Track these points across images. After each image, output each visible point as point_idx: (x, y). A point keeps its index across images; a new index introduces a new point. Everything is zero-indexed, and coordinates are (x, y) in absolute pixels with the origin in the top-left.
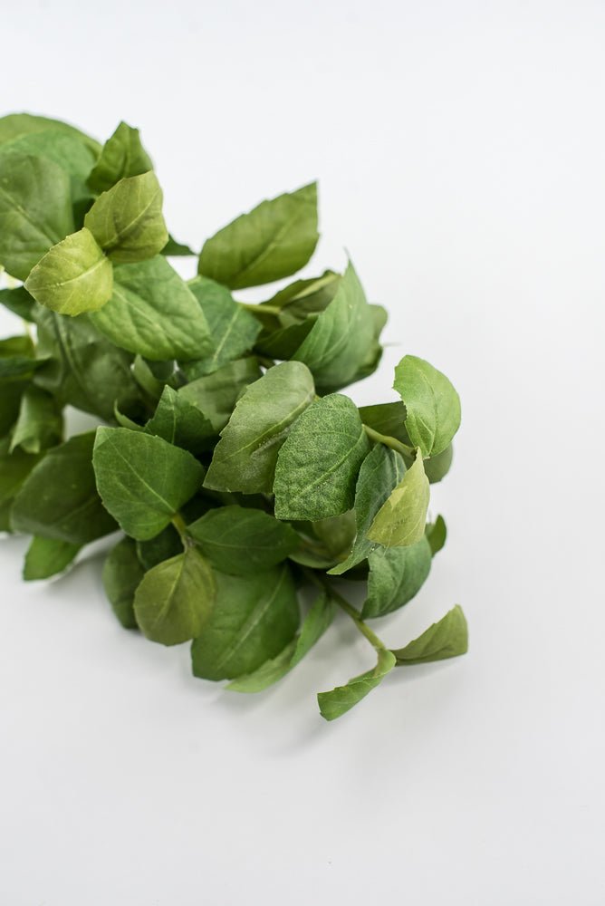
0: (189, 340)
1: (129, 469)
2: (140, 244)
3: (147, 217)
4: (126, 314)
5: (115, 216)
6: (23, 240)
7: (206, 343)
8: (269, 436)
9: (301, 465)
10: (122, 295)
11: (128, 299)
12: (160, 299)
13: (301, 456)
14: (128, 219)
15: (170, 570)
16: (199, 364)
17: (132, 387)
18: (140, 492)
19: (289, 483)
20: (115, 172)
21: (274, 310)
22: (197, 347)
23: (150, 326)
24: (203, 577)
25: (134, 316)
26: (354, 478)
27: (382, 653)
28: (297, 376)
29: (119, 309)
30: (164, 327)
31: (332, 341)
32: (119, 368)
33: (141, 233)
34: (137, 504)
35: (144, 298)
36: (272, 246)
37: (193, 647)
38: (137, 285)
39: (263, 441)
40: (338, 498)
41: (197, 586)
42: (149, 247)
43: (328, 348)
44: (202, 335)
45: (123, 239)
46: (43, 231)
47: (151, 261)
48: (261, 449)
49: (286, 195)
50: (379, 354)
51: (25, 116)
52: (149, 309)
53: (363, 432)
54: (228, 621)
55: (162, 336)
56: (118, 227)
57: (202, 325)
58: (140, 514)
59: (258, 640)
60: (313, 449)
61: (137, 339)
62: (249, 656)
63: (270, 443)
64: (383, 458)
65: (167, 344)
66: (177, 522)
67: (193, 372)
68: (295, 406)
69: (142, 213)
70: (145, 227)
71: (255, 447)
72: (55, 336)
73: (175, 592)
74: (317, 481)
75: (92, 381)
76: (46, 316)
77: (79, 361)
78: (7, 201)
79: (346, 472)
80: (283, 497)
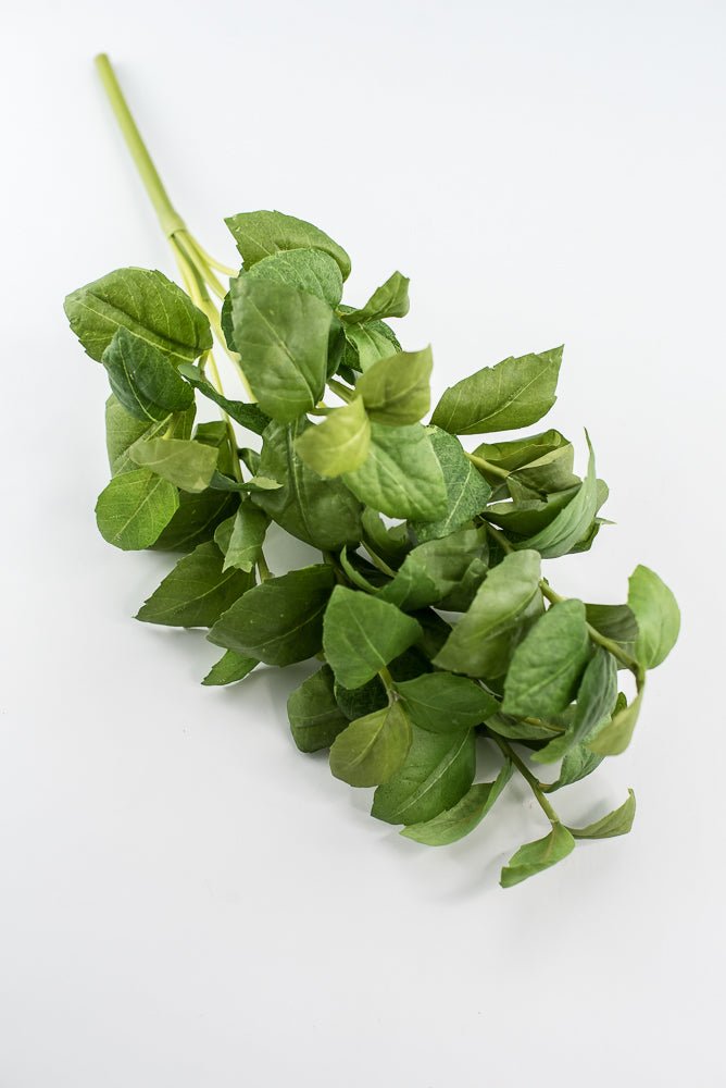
0: (427, 503)
1: (359, 630)
2: (405, 411)
3: (417, 389)
4: (374, 471)
5: (388, 383)
6: (282, 378)
7: (442, 508)
8: (502, 624)
9: (533, 666)
10: (374, 451)
11: (378, 456)
12: (407, 460)
13: (535, 658)
14: (399, 389)
15: (374, 722)
16: (432, 526)
18: (364, 651)
19: (520, 681)
21: (505, 473)
22: (434, 511)
23: (395, 487)
24: (402, 732)
25: (381, 474)
27: (556, 825)
29: (369, 468)
30: (406, 487)
32: (348, 510)
33: (409, 402)
34: (357, 660)
35: (393, 458)
36: (508, 404)
37: (377, 792)
38: (388, 444)
39: (494, 630)
41: (395, 739)
44: (439, 500)
45: (388, 405)
46: (301, 370)
48: (492, 637)
50: (594, 529)
52: (396, 469)
53: (587, 634)
54: (415, 773)
55: (404, 497)
56: (387, 394)
57: (442, 489)
58: (357, 668)
59: (438, 792)
60: (547, 652)
61: (380, 497)
62: (427, 806)
63: (501, 632)
64: (602, 662)
65: (407, 505)
66: (383, 674)
67: (424, 532)
68: (526, 595)
69: (414, 384)
70: (413, 398)
71: (488, 634)
72: (286, 465)
73: (374, 743)
74: (544, 683)
75: (316, 516)
76: (279, 442)
77: (307, 493)
78: (270, 333)
79: (570, 675)
80: (513, 694)
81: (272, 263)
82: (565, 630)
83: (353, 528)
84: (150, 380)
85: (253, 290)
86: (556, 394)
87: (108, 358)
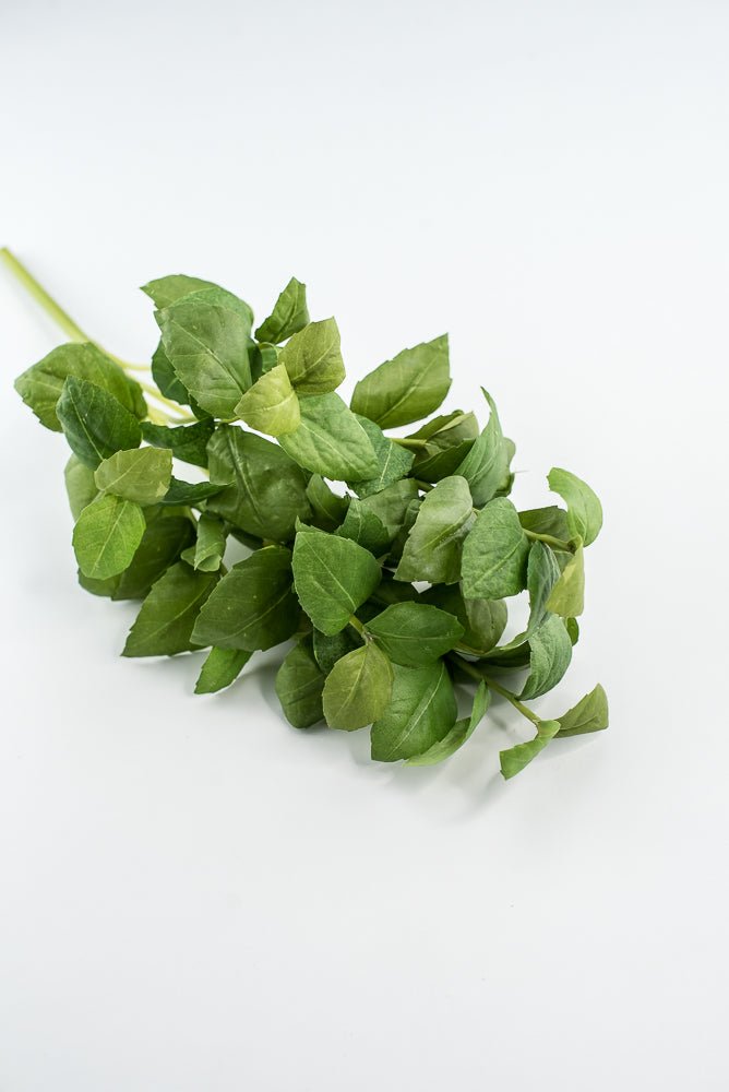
0: (361, 463)
1: (324, 568)
2: (325, 378)
3: (331, 356)
4: (309, 440)
5: (305, 354)
6: (214, 379)
7: (374, 466)
8: (447, 535)
9: (483, 553)
10: (305, 424)
11: (309, 427)
12: (336, 428)
13: (483, 547)
14: (315, 357)
15: (352, 659)
16: (368, 484)
17: (306, 507)
18: (333, 589)
19: (474, 568)
20: (284, 323)
21: (422, 442)
22: (368, 470)
23: (329, 450)
24: (382, 667)
25: (316, 442)
26: (524, 565)
27: (540, 725)
28: (458, 486)
29: (303, 437)
30: (339, 450)
31: (483, 461)
32: (294, 490)
33: (326, 369)
34: (330, 601)
35: (323, 428)
36: (412, 389)
37: (372, 731)
38: (316, 416)
39: (442, 539)
40: (512, 582)
41: (378, 675)
42: (331, 381)
43: (481, 467)
44: (371, 459)
45: (310, 374)
47: (328, 395)
48: (441, 546)
49: (423, 345)
50: (511, 479)
51: (182, 277)
52: (328, 436)
53: (523, 536)
54: (401, 706)
55: (339, 459)
56: (306, 364)
57: (370, 450)
58: (330, 609)
59: (427, 722)
60: (491, 540)
61: (319, 461)
62: (421, 738)
63: (450, 539)
64: (543, 557)
65: (343, 466)
66: (354, 622)
69: (327, 352)
70: (328, 364)
71: (437, 544)
72: (232, 467)
73: (360, 680)
74: (496, 567)
75: (267, 505)
76: (221, 451)
77: (255, 487)
78: (197, 344)
79: (517, 560)
80: (470, 580)
82: (502, 521)
83: (302, 506)
84: (101, 419)
85: (175, 314)
86: (451, 376)
87: (61, 408)
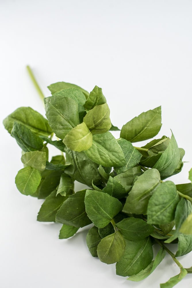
0: (118, 160)
1: (97, 204)
2: (102, 128)
3: (104, 119)
4: (97, 151)
5: (94, 118)
6: (62, 125)
7: (123, 161)
8: (145, 194)
9: (156, 205)
10: (96, 145)
11: (97, 146)
12: (108, 146)
13: (157, 203)
14: (98, 119)
15: (110, 239)
16: (121, 168)
17: (98, 175)
18: (100, 212)
19: (152, 211)
20: (93, 103)
21: (147, 150)
22: (120, 163)
23: (105, 155)
24: (121, 241)
25: (99, 152)
26: (174, 210)
27: (182, 269)
28: (155, 173)
29: (94, 149)
30: (109, 155)
31: (166, 162)
32: (94, 169)
33: (102, 124)
34: (99, 216)
35: (103, 146)
36: (146, 128)
37: (116, 265)
38: (100, 141)
39: (143, 196)
40: (169, 217)
41: (119, 245)
42: (105, 129)
43: (165, 164)
44: (122, 159)
45: (96, 126)
46: (69, 122)
47: (106, 133)
48: (142, 199)
49: (150, 110)
50: (182, 165)
51: (63, 83)
52: (104, 149)
53: (177, 194)
54: (129, 256)
55: (109, 159)
56: (94, 122)
57: (122, 155)
58: (100, 219)
59: (139, 263)
60: (161, 200)
61: (100, 160)
62: (136, 268)
63: (145, 197)
64: (184, 203)
65: (110, 161)
66: (112, 222)
67: (119, 171)
68: (154, 184)
69: (103, 117)
70: (104, 122)
71: (141, 198)
72: (72, 158)
73: (111, 246)
74: (162, 211)
75: (84, 173)
76: (69, 151)
77: (80, 166)
78: (57, 112)
79: (171, 208)
80: (150, 216)
81: (59, 93)
82: (167, 191)
83: (96, 175)
84: (26, 137)
85: (50, 100)
86: (162, 123)
87: (13, 133)
